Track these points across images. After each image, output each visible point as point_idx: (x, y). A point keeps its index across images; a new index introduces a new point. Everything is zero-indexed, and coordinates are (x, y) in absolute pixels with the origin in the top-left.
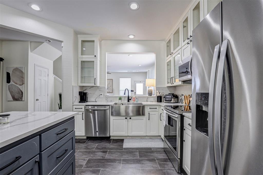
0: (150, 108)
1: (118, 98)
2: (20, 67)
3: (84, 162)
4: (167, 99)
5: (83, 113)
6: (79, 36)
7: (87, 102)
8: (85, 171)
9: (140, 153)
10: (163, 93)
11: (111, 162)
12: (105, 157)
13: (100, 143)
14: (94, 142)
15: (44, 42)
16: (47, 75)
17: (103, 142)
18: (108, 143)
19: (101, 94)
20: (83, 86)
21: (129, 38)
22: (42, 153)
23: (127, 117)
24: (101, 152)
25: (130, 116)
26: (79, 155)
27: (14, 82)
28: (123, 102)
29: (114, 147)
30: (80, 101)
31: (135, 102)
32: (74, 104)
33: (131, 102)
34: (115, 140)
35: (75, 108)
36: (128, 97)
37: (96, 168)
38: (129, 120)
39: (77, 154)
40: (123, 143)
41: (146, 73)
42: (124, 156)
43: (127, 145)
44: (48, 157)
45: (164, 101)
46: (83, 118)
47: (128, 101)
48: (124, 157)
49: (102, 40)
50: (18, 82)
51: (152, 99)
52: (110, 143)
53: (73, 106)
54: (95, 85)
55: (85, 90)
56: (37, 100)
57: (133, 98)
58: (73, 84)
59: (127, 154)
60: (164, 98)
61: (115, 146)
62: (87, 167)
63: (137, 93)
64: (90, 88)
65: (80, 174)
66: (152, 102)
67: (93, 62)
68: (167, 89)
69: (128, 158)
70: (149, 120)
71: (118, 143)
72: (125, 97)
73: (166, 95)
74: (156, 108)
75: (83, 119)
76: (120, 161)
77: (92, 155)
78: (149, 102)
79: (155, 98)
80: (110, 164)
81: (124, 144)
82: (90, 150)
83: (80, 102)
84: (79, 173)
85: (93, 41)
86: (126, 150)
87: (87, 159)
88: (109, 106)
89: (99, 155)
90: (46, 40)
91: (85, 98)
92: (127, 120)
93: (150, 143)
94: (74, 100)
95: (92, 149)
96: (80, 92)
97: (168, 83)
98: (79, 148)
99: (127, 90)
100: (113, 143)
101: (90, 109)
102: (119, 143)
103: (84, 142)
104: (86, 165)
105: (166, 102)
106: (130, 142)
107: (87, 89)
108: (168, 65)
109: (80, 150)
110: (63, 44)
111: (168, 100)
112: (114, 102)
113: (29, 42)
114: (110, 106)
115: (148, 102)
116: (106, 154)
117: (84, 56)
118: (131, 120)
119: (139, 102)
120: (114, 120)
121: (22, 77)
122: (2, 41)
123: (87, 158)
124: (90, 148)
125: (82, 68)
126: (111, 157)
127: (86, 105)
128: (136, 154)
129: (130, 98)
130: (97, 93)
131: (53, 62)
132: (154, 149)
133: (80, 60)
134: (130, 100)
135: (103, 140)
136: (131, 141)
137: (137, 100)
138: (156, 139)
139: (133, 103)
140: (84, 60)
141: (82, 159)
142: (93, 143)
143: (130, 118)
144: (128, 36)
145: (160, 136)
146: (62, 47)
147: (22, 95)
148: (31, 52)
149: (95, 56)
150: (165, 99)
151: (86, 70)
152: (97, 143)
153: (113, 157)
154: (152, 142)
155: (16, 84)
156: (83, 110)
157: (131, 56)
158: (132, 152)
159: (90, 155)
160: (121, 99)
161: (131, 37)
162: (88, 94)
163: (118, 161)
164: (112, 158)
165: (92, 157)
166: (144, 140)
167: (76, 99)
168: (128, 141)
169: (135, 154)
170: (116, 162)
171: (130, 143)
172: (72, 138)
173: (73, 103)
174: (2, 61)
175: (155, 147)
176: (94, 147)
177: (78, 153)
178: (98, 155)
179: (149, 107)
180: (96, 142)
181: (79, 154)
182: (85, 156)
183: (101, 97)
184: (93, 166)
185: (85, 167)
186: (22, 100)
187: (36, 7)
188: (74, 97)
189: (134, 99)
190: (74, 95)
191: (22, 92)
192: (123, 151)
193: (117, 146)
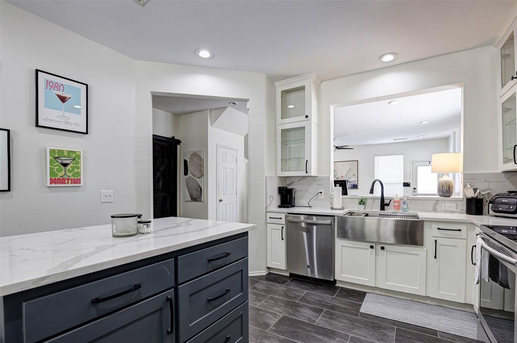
0: (438, 229)
1: (357, 201)
2: (198, 151)
3: (274, 320)
4: (500, 206)
5: (283, 227)
6: (277, 84)
7: (294, 206)
8: (271, 337)
9: (400, 335)
10: (488, 190)
11: (324, 335)
12: (315, 322)
13: (313, 290)
14: (301, 285)
15: (227, 107)
16: (235, 160)
17: (319, 289)
18: (328, 293)
19: (320, 191)
20: (287, 177)
21: (382, 61)
22: (180, 286)
23: (374, 245)
24: (311, 308)
25: (381, 243)
26: (268, 304)
27: (192, 174)
28: (367, 211)
29: (339, 305)
30: (280, 204)
31: (400, 212)
32: (269, 209)
33: (389, 210)
34: (345, 291)
35: (270, 218)
36: (382, 199)
37: (292, 338)
38: (380, 252)
39: (266, 302)
40: (362, 301)
41: (447, 139)
42: (356, 331)
43: (369, 307)
44: (191, 295)
45: (491, 212)
46: (284, 237)
47: (382, 208)
48: (357, 334)
49: (322, 82)
50: (196, 173)
51: (450, 205)
52: (332, 295)
53: (266, 214)
54: (307, 175)
55: (291, 184)
56: (220, 201)
57: (395, 202)
58: (267, 173)
59: (365, 328)
60: (491, 205)
61: (342, 304)
62: (275, 331)
63: (421, 190)
64: (299, 181)
65: (261, 339)
66: (452, 212)
67: (304, 128)
68: (503, 178)
69: (365, 337)
70: (435, 257)
71: (350, 300)
72: (374, 199)
73: (500, 196)
74: (460, 230)
75: (283, 239)
76: (344, 339)
77: (290, 311)
78: (440, 212)
79: (460, 204)
80: (320, 339)
81: (363, 304)
82: (290, 299)
83: (280, 207)
84: (260, 337)
85: (303, 88)
86: (366, 318)
87: (279, 316)
88: (334, 216)
89: (304, 314)
90: (230, 103)
91: (290, 200)
92: (373, 250)
93: (436, 317)
94: (269, 202)
95: (295, 298)
96: (279, 188)
97: (506, 161)
98: (272, 291)
99: (377, 182)
100: (340, 297)
101: (303, 221)
102: (352, 300)
103: (283, 282)
104: (274, 326)
105: (498, 216)
106: (380, 303)
107: (293, 182)
108: (505, 110)
109: (273, 295)
110: (248, 105)
111: (505, 210)
112: (348, 208)
113: (209, 110)
114: (336, 218)
115: (437, 211)
116: (318, 315)
117: (286, 120)
118: (384, 252)
119: (411, 212)
120: (344, 248)
121: (201, 166)
122: (179, 116)
123: (280, 313)
124: (291, 295)
125: (284, 143)
126: (328, 325)
127: (288, 213)
128: (389, 333)
129: (386, 202)
130: (314, 189)
131: (243, 137)
132: (445, 335)
133: (279, 129)
134: (385, 207)
135: (320, 285)
136: (383, 301)
137: (405, 206)
138: (458, 312)
139: (393, 213)
140: (287, 127)
141: (271, 313)
142: (299, 287)
143: (383, 248)
144: (379, 58)
145: (472, 306)
146: (248, 109)
147: (201, 192)
148: (211, 126)
149: (307, 117)
150: (492, 208)
151: (292, 146)
152: (307, 290)
153: (333, 326)
154: (442, 317)
155: (194, 176)
156: (283, 221)
157: (396, 102)
158: (380, 327)
159: (287, 309)
160: (363, 204)
161: (388, 58)
162: (295, 192)
163: (340, 337)
164: (329, 327)
165: (291, 315)
166: (419, 306)
167: (271, 202)
168: (376, 298)
169: (384, 334)
170: (334, 339)
171: (380, 305)
172: (242, 270)
173: (266, 208)
174: (179, 144)
175: (449, 331)
176: (298, 296)
177: (268, 300)
178: (301, 314)
179: (435, 226)
180: (305, 286)
181: (269, 302)
182: (278, 309)
183: (320, 197)
184: (286, 333)
185: (273, 330)
186: (200, 201)
187: (205, 54)
188: (268, 197)
189: (398, 204)
190: (269, 194)
191: (201, 188)
192: (358, 320)
193: (346, 305)
